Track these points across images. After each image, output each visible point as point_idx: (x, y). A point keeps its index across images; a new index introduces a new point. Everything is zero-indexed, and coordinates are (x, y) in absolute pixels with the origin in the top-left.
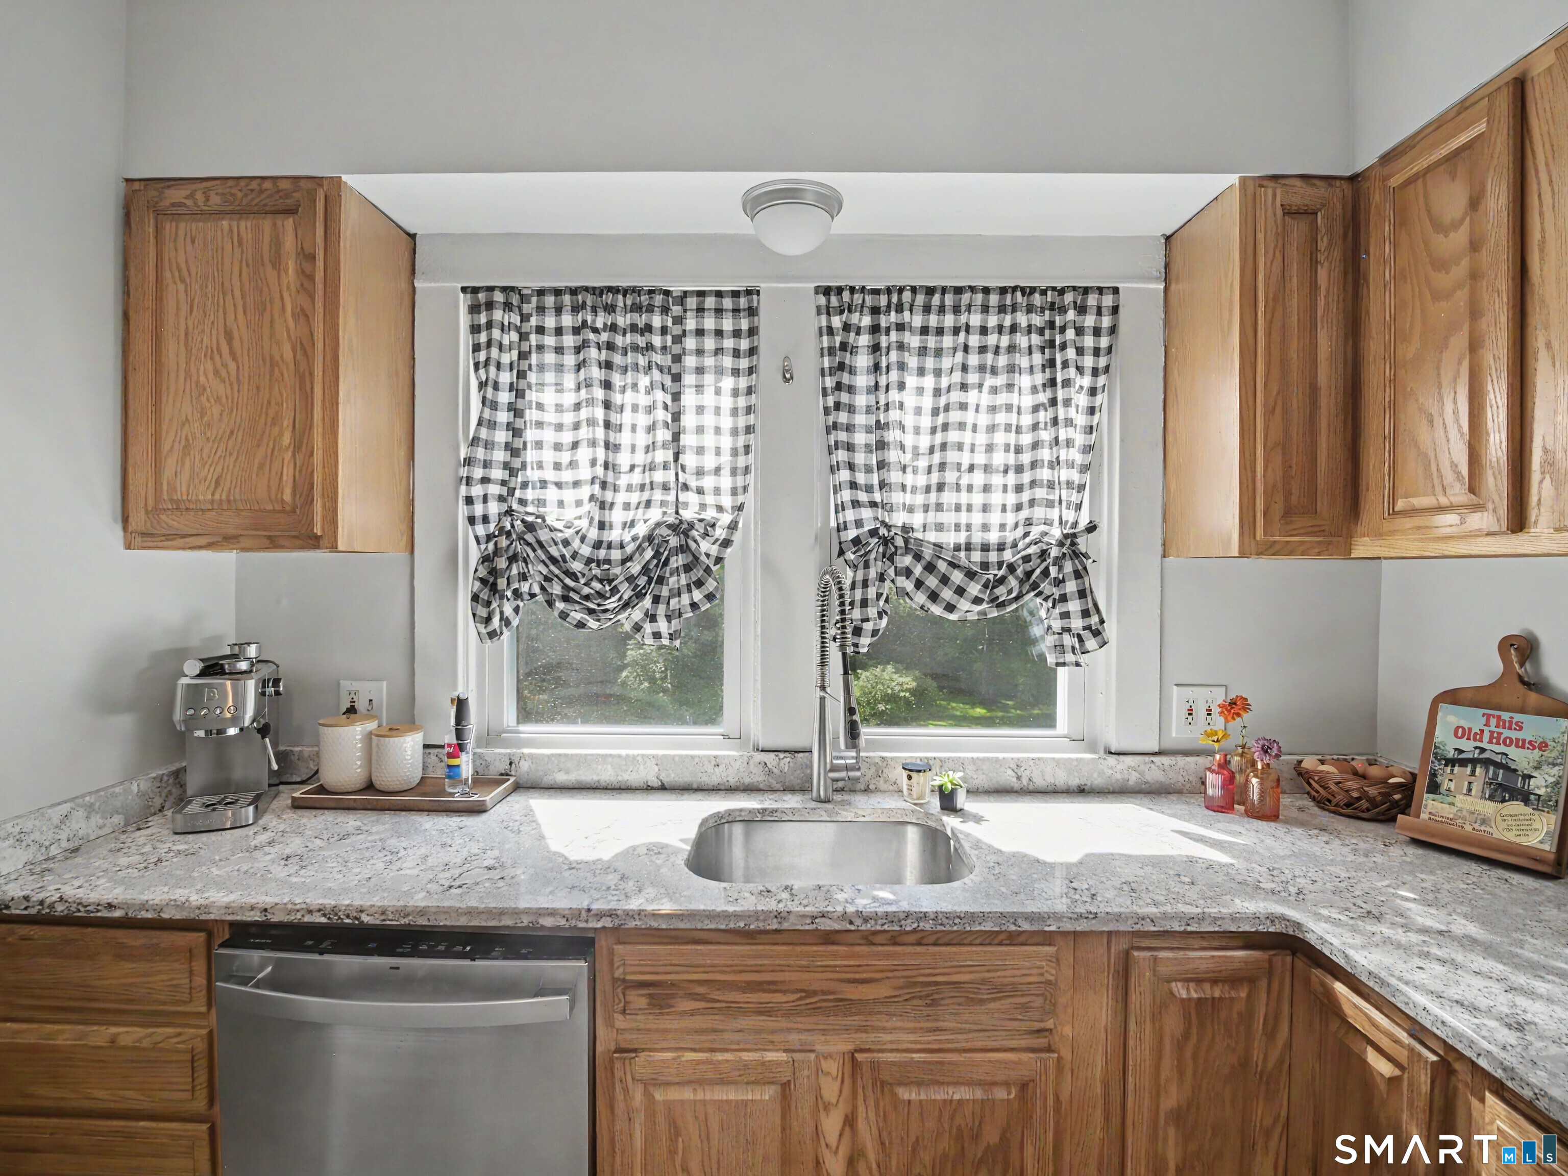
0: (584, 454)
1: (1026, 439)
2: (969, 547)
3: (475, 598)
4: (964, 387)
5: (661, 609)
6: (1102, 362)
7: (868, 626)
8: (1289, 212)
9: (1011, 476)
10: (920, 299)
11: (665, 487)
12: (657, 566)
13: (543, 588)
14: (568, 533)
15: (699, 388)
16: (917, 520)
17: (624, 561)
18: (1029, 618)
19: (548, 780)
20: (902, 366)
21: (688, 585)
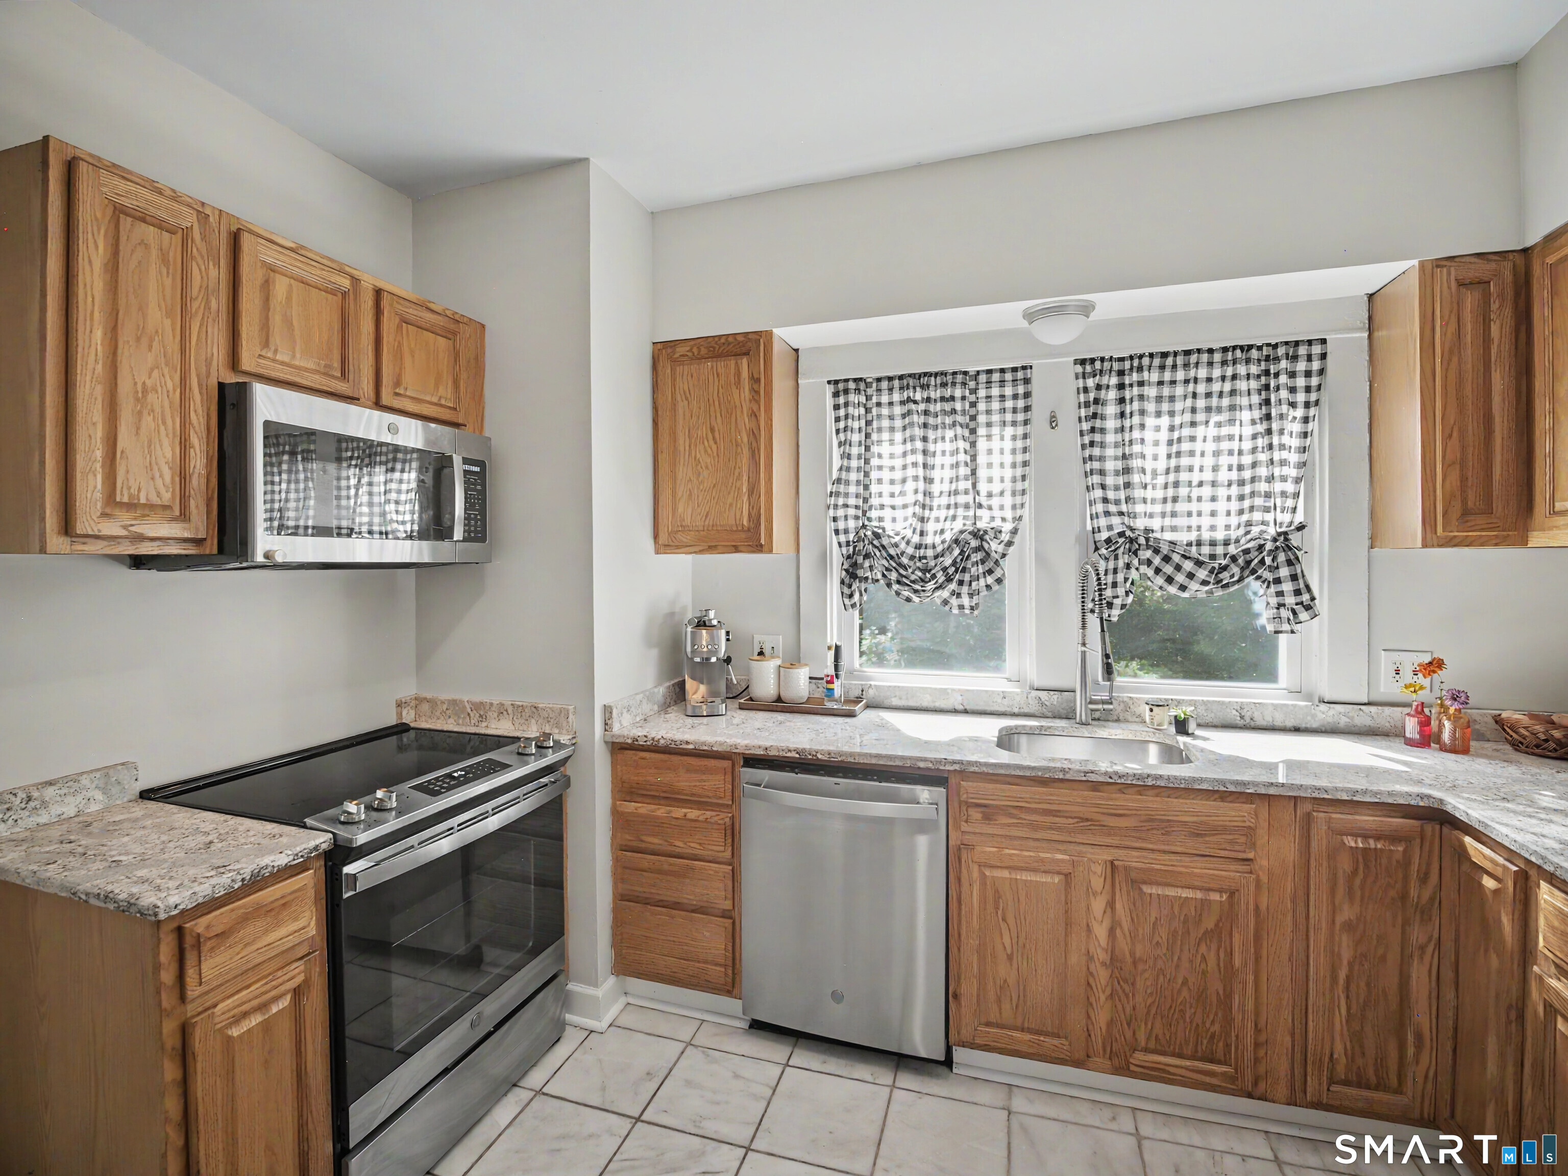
0: (910, 485)
1: (1247, 460)
2: (1199, 544)
3: (842, 582)
4: (1193, 424)
5: (965, 589)
6: (1313, 397)
7: (1118, 602)
8: (1461, 284)
9: (1234, 488)
10: (1157, 362)
11: (967, 506)
12: (962, 560)
13: (884, 575)
14: (897, 539)
15: (989, 437)
16: (1156, 524)
17: (936, 557)
18: (1252, 598)
19: (887, 703)
20: (1142, 412)
21: (984, 573)
